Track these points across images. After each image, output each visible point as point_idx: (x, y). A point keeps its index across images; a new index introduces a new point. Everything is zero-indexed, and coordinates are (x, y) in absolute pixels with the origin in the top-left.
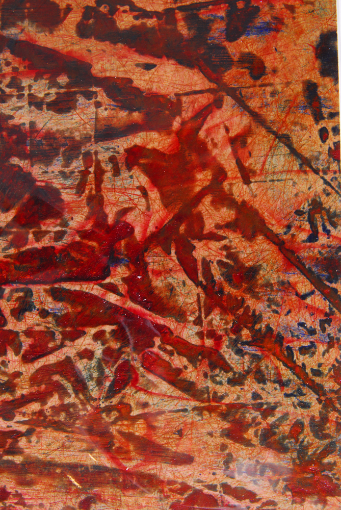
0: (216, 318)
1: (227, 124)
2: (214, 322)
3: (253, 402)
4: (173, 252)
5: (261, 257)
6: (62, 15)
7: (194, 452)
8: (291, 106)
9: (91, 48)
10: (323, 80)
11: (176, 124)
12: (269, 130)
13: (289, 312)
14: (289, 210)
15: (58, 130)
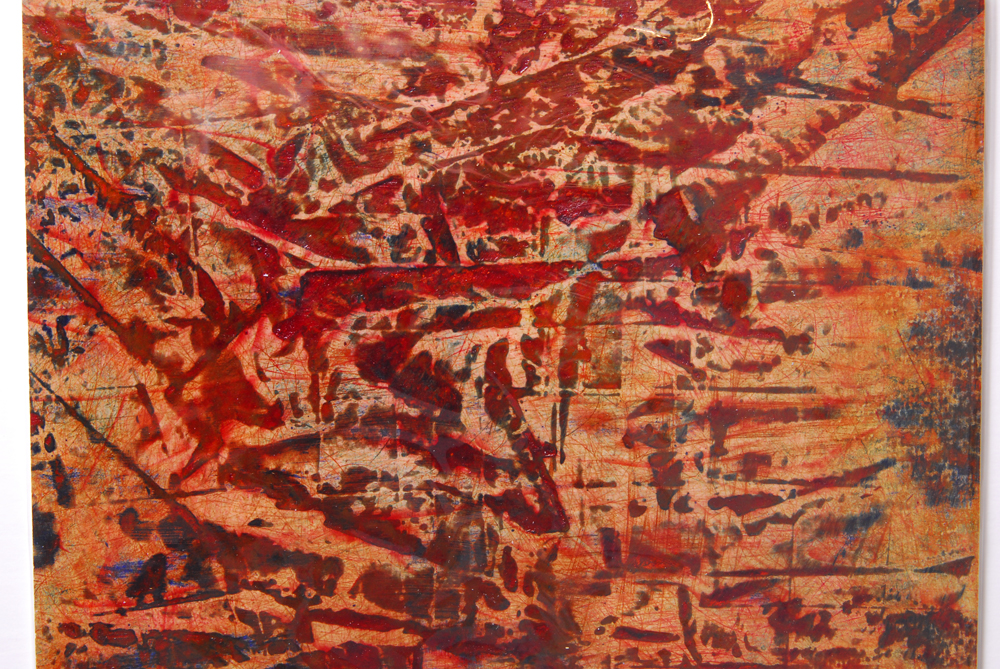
0: (176, 228)
1: (164, 456)
2: (178, 223)
3: (132, 129)
4: (227, 305)
5: (124, 298)
6: (360, 585)
7: (201, 71)
8: (89, 476)
9: (326, 545)
10: (51, 509)
11: (224, 455)
12: (115, 449)
13: (90, 234)
14: (91, 353)
15: (363, 448)
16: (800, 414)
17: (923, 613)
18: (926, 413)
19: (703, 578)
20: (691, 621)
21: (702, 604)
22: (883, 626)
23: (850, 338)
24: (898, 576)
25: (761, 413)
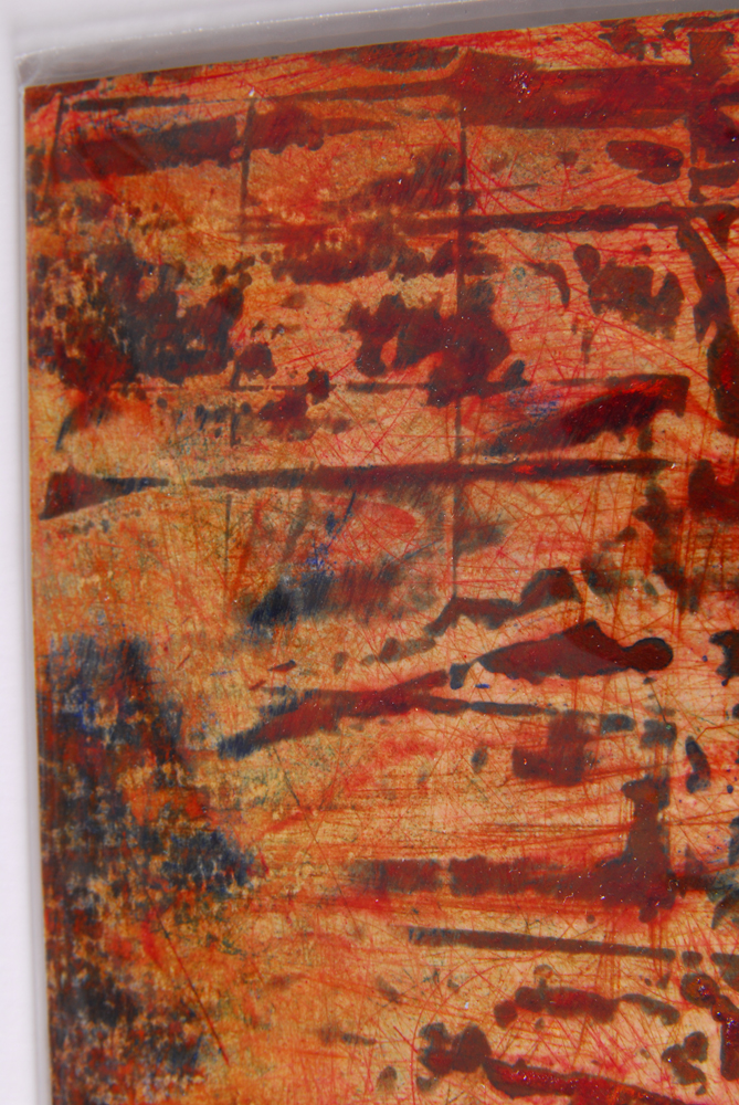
16: (445, 878)
17: (147, 380)
18: (156, 863)
19: (680, 454)
20: (709, 338)
21: (680, 384)
22: (233, 343)
23: (333, 1056)
24: (203, 470)
25: (543, 886)
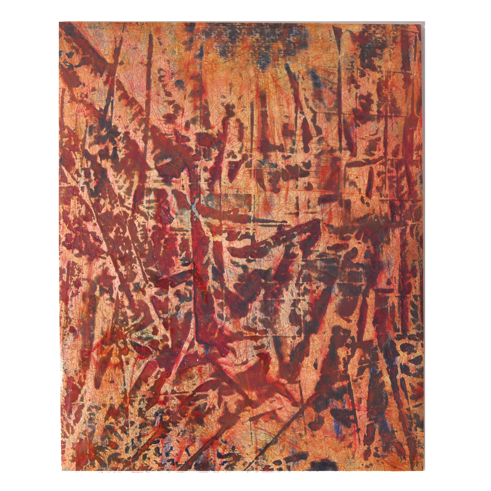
0: (175, 402)
1: (283, 409)
2: (173, 401)
3: (129, 422)
4: (212, 379)
5: (209, 427)
6: (346, 317)
7: (102, 389)
8: (294, 445)
9: (326, 333)
10: (309, 463)
11: (283, 381)
12: (280, 432)
13: (178, 442)
14: (235, 442)
15: (280, 315)
16: (264, 109)
17: (360, 50)
18: (264, 49)
19: (343, 155)
20: (363, 161)
21: (355, 156)
22: (366, 69)
23: (227, 86)
24: (342, 62)
25: (263, 128)
